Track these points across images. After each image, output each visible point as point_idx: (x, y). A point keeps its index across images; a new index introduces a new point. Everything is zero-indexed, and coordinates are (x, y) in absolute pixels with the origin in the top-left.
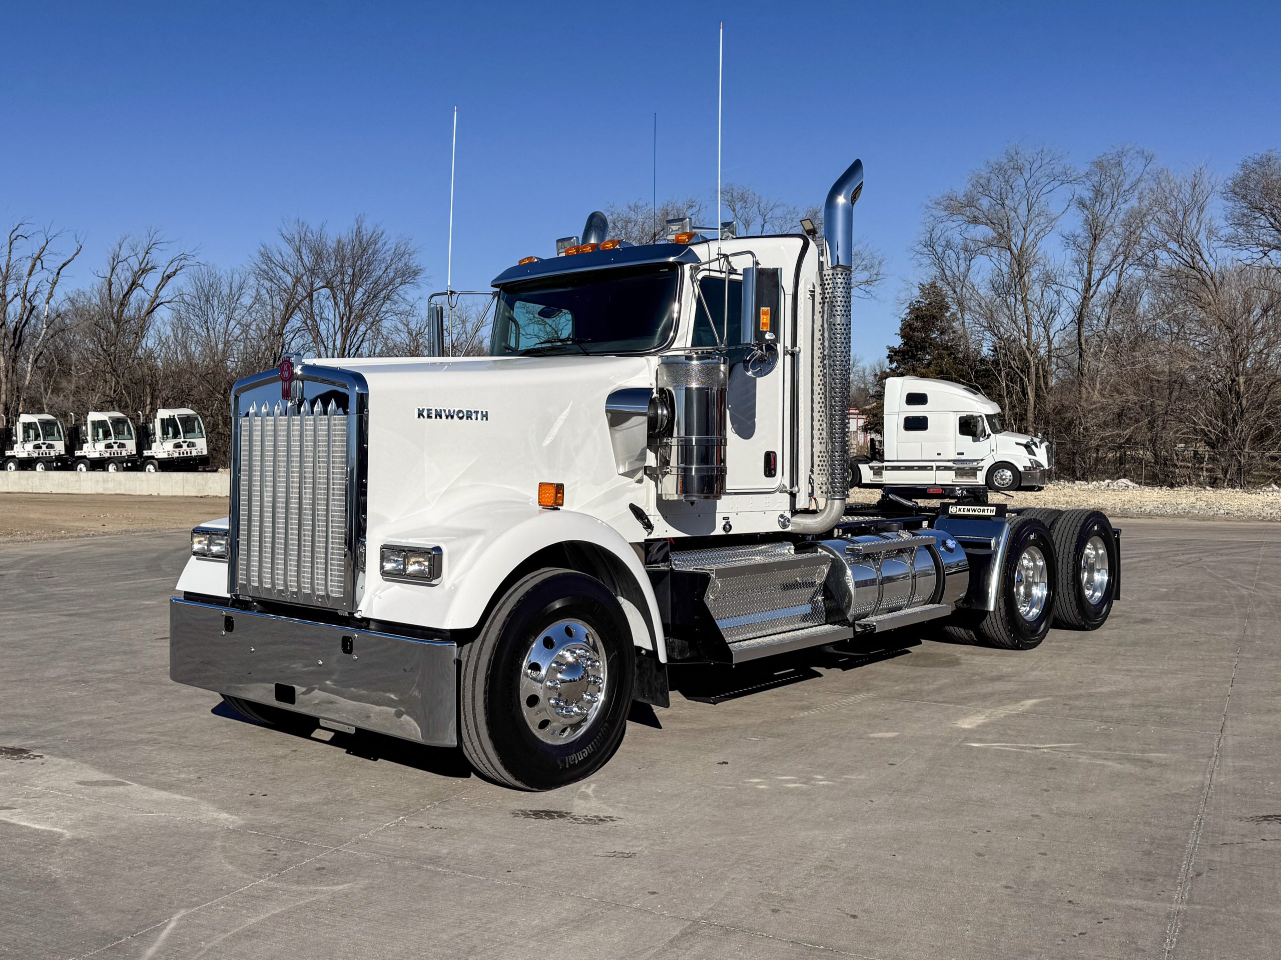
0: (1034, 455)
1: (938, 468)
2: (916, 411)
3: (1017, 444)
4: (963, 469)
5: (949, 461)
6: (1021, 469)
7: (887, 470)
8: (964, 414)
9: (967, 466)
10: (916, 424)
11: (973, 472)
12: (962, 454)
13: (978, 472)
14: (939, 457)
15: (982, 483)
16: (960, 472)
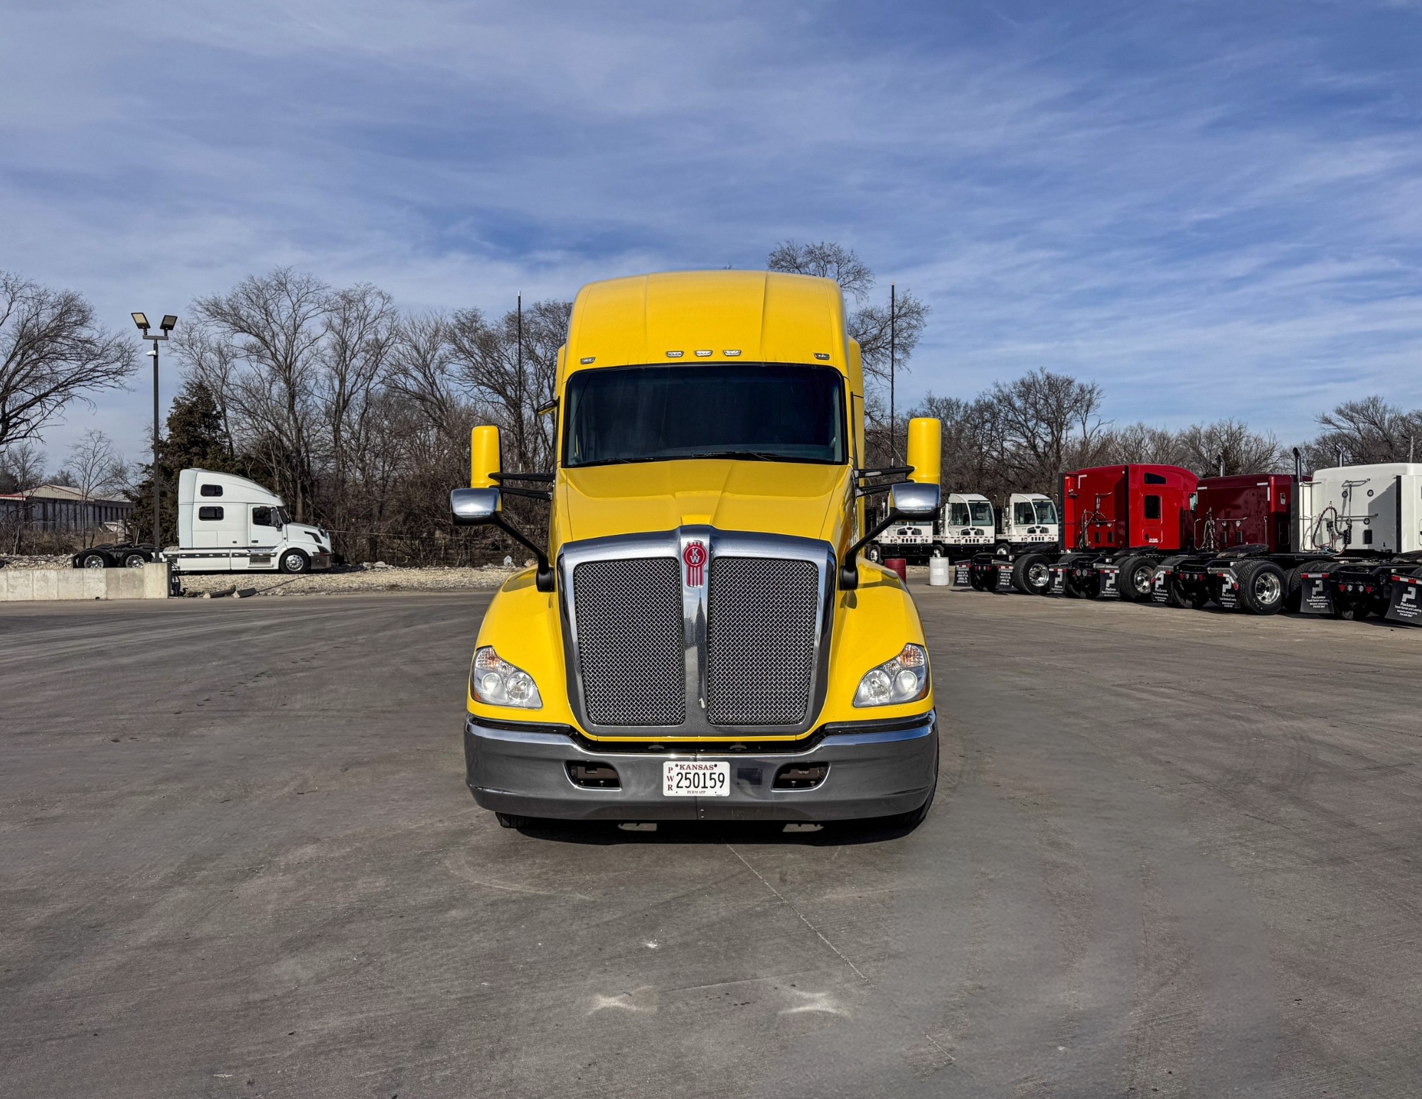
0: (321, 542)
1: (234, 555)
2: (212, 501)
3: (306, 533)
4: (257, 555)
5: (244, 548)
6: (311, 554)
7: (182, 557)
8: (258, 506)
9: (261, 553)
10: (211, 514)
11: (267, 558)
12: (256, 542)
13: (272, 558)
14: (235, 545)
15: (276, 567)
16: (254, 559)
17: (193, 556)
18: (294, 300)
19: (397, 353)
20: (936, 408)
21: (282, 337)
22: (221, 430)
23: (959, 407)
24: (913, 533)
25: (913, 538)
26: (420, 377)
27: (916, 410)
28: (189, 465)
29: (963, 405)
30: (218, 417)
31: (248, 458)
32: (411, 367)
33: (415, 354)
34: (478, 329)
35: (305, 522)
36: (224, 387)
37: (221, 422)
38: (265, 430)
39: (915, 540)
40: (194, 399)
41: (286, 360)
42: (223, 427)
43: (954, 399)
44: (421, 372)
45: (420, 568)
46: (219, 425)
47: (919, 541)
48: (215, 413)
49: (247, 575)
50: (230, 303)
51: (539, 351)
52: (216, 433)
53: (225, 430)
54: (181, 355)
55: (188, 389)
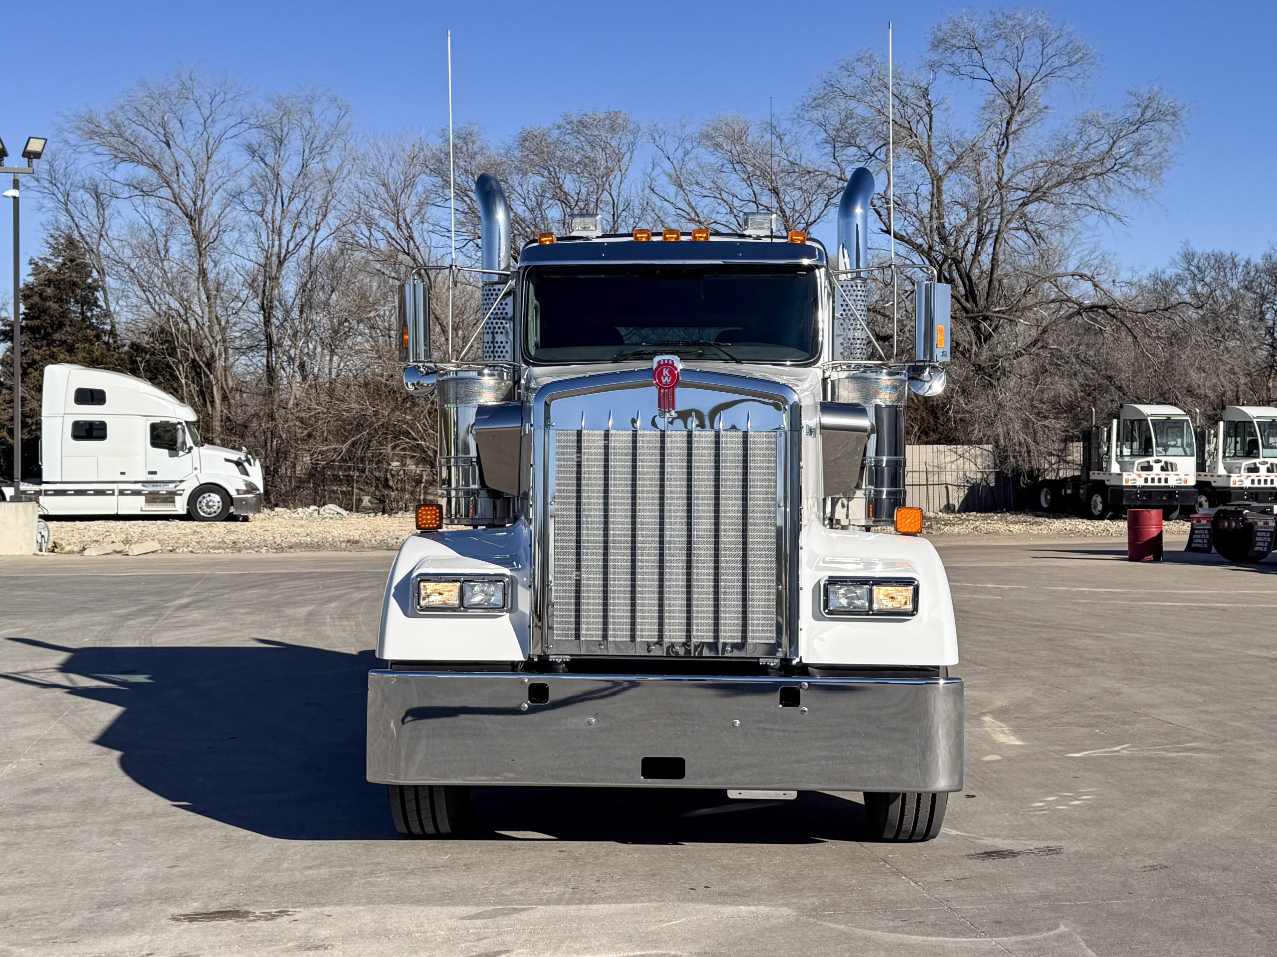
0: (247, 475)
1: (122, 493)
2: (90, 413)
3: (226, 460)
4: (157, 493)
5: (137, 482)
6: (233, 493)
7: (46, 495)
8: (157, 420)
9: (163, 489)
10: (89, 431)
11: (170, 498)
12: (155, 473)
13: (177, 498)
14: (123, 478)
15: (183, 511)
16: (153, 498)
17: (63, 493)
18: (206, 113)
19: (356, 194)
20: (1198, 268)
21: (189, 169)
22: (100, 307)
23: (1235, 265)
24: (1163, 469)
25: (1163, 476)
26: (391, 227)
27: (1163, 272)
28: (54, 359)
29: (1243, 263)
30: (93, 288)
31: (136, 347)
32: (376, 213)
33: (382, 190)
34: (476, 154)
35: (225, 444)
36: (103, 242)
37: (99, 295)
38: (164, 308)
39: (1166, 480)
40: (60, 260)
41: (195, 204)
42: (101, 303)
43: (1227, 254)
44: (392, 220)
45: (390, 515)
46: (97, 298)
47: (1173, 482)
48: (90, 281)
49: (140, 522)
50: (111, 116)
51: (569, 185)
52: (92, 310)
53: (104, 307)
54: (39, 195)
55: (51, 246)
